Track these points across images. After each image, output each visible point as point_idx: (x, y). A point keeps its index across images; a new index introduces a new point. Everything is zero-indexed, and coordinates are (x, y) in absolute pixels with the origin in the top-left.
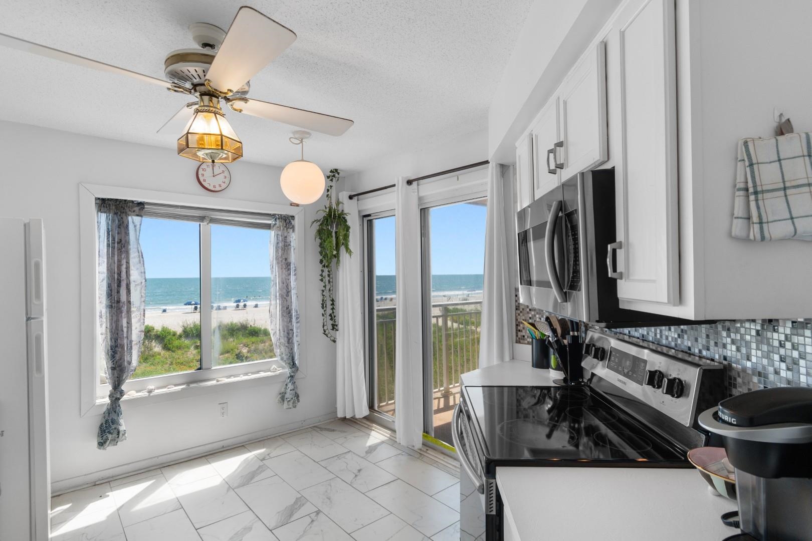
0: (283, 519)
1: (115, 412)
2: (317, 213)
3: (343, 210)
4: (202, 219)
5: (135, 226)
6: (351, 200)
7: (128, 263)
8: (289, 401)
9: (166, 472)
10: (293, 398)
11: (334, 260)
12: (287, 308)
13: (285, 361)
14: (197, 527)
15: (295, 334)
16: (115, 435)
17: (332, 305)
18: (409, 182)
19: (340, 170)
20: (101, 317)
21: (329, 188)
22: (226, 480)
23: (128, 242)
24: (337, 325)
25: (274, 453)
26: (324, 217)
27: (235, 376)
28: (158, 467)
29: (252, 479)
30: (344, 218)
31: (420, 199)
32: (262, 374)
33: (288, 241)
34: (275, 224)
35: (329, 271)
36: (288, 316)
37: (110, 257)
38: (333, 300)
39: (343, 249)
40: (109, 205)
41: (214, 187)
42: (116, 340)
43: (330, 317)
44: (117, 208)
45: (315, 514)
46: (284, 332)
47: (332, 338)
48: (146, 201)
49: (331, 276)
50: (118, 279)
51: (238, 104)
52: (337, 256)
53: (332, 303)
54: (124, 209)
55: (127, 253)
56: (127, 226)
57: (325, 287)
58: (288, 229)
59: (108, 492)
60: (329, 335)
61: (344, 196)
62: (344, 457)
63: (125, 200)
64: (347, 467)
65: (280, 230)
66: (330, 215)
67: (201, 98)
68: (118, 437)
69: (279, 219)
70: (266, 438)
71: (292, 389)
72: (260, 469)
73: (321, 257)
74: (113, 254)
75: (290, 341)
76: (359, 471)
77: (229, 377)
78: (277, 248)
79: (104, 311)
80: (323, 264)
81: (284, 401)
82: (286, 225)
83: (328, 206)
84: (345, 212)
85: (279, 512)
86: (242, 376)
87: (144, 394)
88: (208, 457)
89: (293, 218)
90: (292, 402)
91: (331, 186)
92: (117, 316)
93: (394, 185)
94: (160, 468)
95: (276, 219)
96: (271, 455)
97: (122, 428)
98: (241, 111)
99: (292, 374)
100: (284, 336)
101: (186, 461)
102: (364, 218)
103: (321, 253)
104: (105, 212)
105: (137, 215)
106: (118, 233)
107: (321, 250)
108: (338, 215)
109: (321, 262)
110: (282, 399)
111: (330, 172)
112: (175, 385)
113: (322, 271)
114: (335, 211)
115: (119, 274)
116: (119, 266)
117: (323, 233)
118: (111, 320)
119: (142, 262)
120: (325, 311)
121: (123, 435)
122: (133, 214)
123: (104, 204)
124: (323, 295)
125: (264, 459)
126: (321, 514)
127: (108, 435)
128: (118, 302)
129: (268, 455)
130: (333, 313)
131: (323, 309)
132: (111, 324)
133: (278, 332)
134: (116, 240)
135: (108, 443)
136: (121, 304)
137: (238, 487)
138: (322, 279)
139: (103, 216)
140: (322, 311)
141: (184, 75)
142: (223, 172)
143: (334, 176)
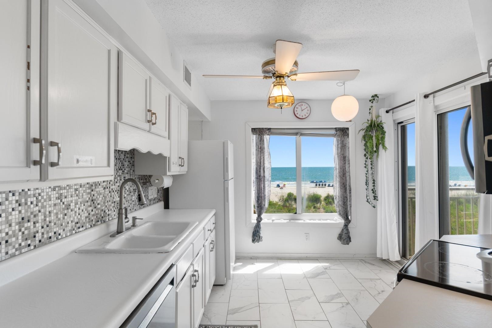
0: (327, 300)
1: (258, 227)
2: (362, 125)
3: (381, 121)
4: (296, 134)
5: (267, 140)
6: (388, 114)
7: (264, 158)
8: (344, 240)
9: (279, 261)
10: (347, 239)
11: (375, 154)
12: (343, 184)
13: (342, 215)
14: (286, 288)
15: (348, 200)
16: (258, 238)
17: (373, 183)
18: (426, 96)
19: (379, 95)
20: (254, 183)
21: (371, 108)
22: (305, 273)
23: (264, 148)
24: (377, 197)
25: (333, 267)
26: (367, 127)
27: (313, 220)
28: (276, 258)
29: (317, 276)
30: (382, 126)
31: (436, 107)
32: (329, 221)
33: (344, 143)
34: (337, 134)
35: (371, 162)
36: (344, 188)
37: (257, 155)
38: (374, 180)
39: (381, 147)
40: (257, 131)
41: (302, 116)
42: (259, 194)
43: (372, 191)
44: (259, 132)
45: (346, 304)
46: (341, 198)
47: (373, 205)
48: (271, 127)
49: (373, 165)
50: (260, 165)
51: (293, 77)
52: (377, 151)
53: (373, 182)
54: (262, 132)
55: (263, 153)
56: (264, 140)
57: (367, 171)
58: (345, 136)
59: (255, 263)
60: (371, 203)
61: (382, 112)
62: (375, 281)
63: (263, 128)
64: (375, 287)
65: (339, 137)
66: (371, 126)
67: (276, 79)
68: (260, 239)
69: (339, 130)
70: (330, 258)
71: (346, 233)
72: (323, 273)
73: (365, 153)
74: (258, 154)
75: (345, 204)
76: (383, 291)
77: (311, 220)
78: (338, 148)
79: (255, 180)
80: (366, 157)
81: (341, 239)
82: (343, 134)
83: (369, 119)
84: (383, 122)
85: (326, 296)
86: (317, 220)
87: (270, 221)
88: (299, 260)
89: (348, 129)
90: (346, 240)
91: (372, 106)
92: (259, 182)
93: (414, 101)
94: (277, 259)
95: (337, 131)
96: (331, 268)
97: (261, 235)
98: (295, 80)
99: (346, 224)
100: (341, 201)
101: (289, 259)
102: (399, 125)
103: (365, 150)
104: (255, 135)
105: (268, 135)
106: (260, 144)
107: (365, 148)
108: (377, 124)
109: (365, 155)
110: (340, 238)
111: (372, 97)
112: (284, 220)
113: (366, 161)
114: (375, 122)
115: (260, 163)
116: (260, 159)
117: (367, 138)
118: (257, 184)
119: (270, 157)
120: (368, 187)
121: (262, 238)
122: (266, 134)
123: (254, 130)
124: (367, 177)
125: (326, 269)
126: (349, 305)
127: (256, 237)
128: (260, 176)
129: (329, 267)
130: (374, 188)
131: (366, 185)
132: (257, 186)
133: (338, 197)
134: (259, 147)
135: (255, 240)
136: (261, 177)
137: (309, 278)
138: (366, 166)
139: (255, 136)
140: (366, 187)
141: (268, 71)
142: (307, 107)
143: (374, 99)
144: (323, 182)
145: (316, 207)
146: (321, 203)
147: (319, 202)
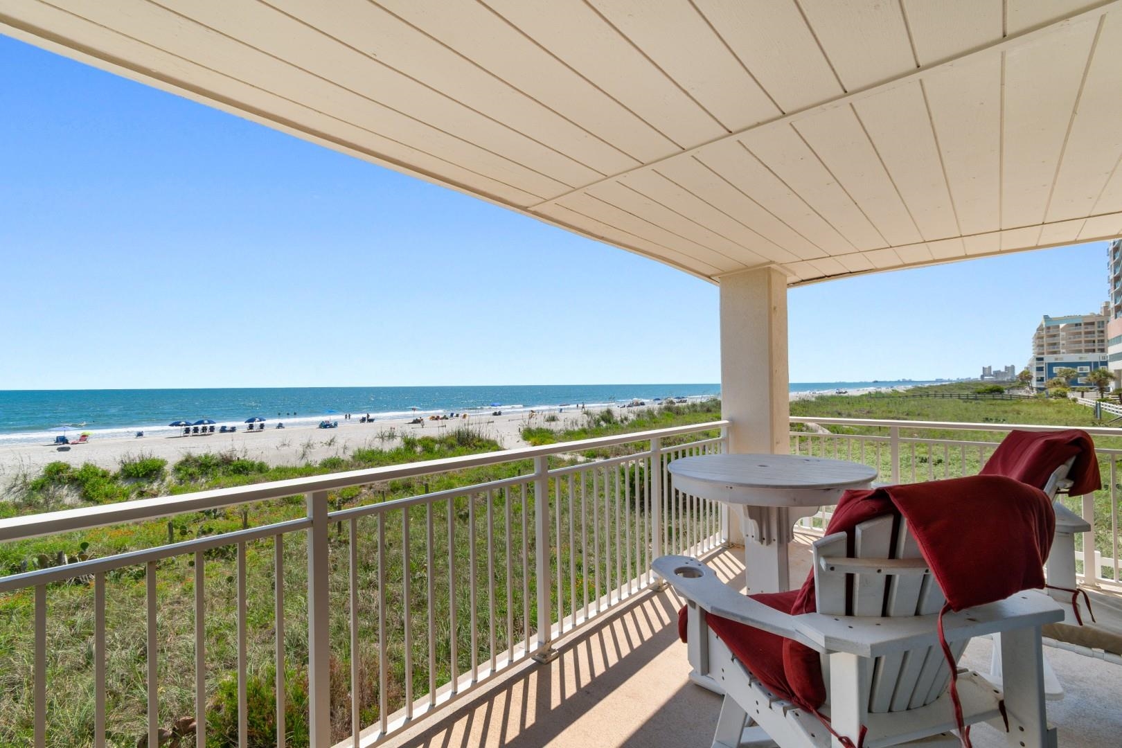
144: (206, 422)
145: (144, 492)
146: (163, 480)
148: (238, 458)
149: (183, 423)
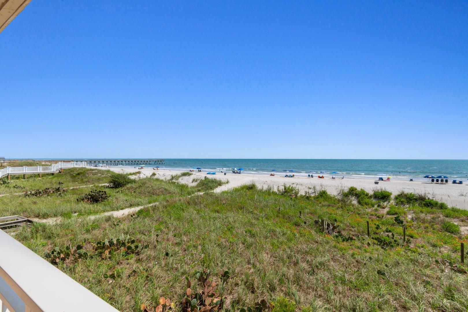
144: (443, 177)
147: (386, 200)
148: (429, 198)
149: (430, 176)
